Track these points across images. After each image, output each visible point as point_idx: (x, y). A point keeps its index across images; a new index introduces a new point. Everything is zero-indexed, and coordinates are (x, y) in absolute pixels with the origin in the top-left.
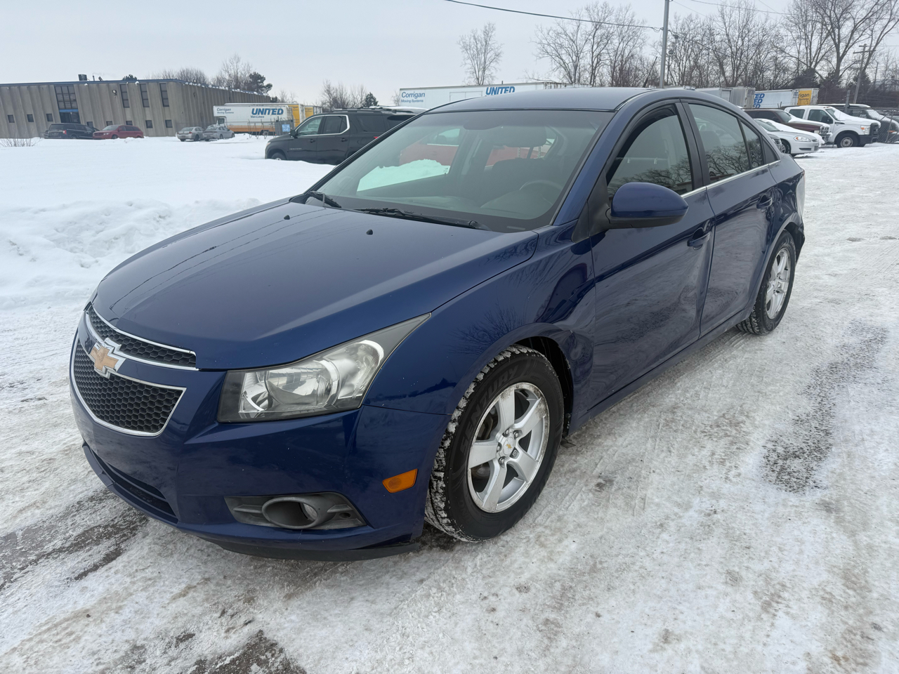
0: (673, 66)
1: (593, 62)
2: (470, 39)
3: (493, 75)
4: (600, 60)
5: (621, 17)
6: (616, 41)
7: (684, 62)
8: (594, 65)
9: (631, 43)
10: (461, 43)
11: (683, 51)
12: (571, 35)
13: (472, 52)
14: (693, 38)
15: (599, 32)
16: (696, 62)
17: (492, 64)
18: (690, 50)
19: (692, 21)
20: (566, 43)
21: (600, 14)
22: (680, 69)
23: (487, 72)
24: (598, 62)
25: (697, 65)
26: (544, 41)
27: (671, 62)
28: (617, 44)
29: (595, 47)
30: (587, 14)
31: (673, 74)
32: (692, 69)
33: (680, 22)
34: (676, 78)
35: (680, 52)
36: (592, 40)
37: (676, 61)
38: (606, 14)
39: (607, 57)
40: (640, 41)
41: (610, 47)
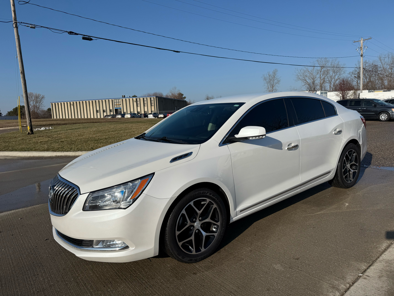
1: (321, 82)
2: (267, 75)
3: (277, 89)
10: (263, 77)
12: (310, 71)
13: (267, 80)
15: (323, 70)
17: (276, 85)
20: (308, 75)
21: (323, 62)
23: (274, 88)
24: (323, 82)
25: (370, 81)
26: (299, 74)
28: (332, 74)
29: (321, 76)
30: (317, 63)
36: (320, 73)
38: (326, 62)
39: (327, 79)
40: (342, 72)
41: (329, 75)
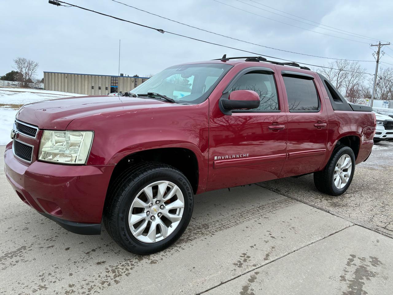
0: (378, 90)
1: (337, 85)
4: (341, 85)
5: (353, 67)
6: (350, 77)
7: (384, 89)
8: (338, 87)
9: (357, 78)
11: (384, 84)
12: (327, 73)
14: (389, 78)
15: (341, 73)
16: (390, 89)
18: (387, 84)
19: (389, 71)
21: (343, 65)
22: (381, 92)
24: (340, 86)
27: (377, 88)
28: (350, 79)
29: (339, 79)
30: (336, 64)
31: (378, 94)
32: (388, 92)
33: (383, 71)
34: (379, 96)
35: (382, 83)
36: (338, 76)
37: (380, 88)
38: (346, 65)
39: (345, 83)
40: (362, 78)
41: (346, 79)
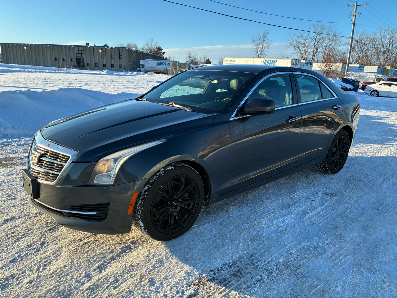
0: (354, 54)
1: (314, 51)
2: (256, 37)
3: (265, 54)
4: (318, 50)
5: (330, 31)
6: (326, 42)
7: (360, 53)
8: (315, 52)
9: (334, 43)
10: (252, 39)
11: (359, 48)
12: (304, 38)
13: (257, 43)
14: (365, 42)
15: (318, 37)
16: (365, 53)
17: (266, 49)
18: (363, 48)
19: (365, 34)
20: (302, 41)
21: (320, 29)
22: (357, 56)
23: (263, 53)
24: (316, 51)
25: (366, 55)
26: (291, 40)
27: (353, 53)
29: (316, 44)
30: (313, 28)
31: (354, 59)
32: (363, 56)
33: (359, 34)
34: (355, 60)
35: (358, 48)
36: (315, 41)
37: (356, 52)
38: (323, 29)
39: (321, 49)
40: (338, 42)
41: (323, 44)
